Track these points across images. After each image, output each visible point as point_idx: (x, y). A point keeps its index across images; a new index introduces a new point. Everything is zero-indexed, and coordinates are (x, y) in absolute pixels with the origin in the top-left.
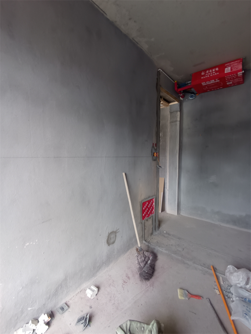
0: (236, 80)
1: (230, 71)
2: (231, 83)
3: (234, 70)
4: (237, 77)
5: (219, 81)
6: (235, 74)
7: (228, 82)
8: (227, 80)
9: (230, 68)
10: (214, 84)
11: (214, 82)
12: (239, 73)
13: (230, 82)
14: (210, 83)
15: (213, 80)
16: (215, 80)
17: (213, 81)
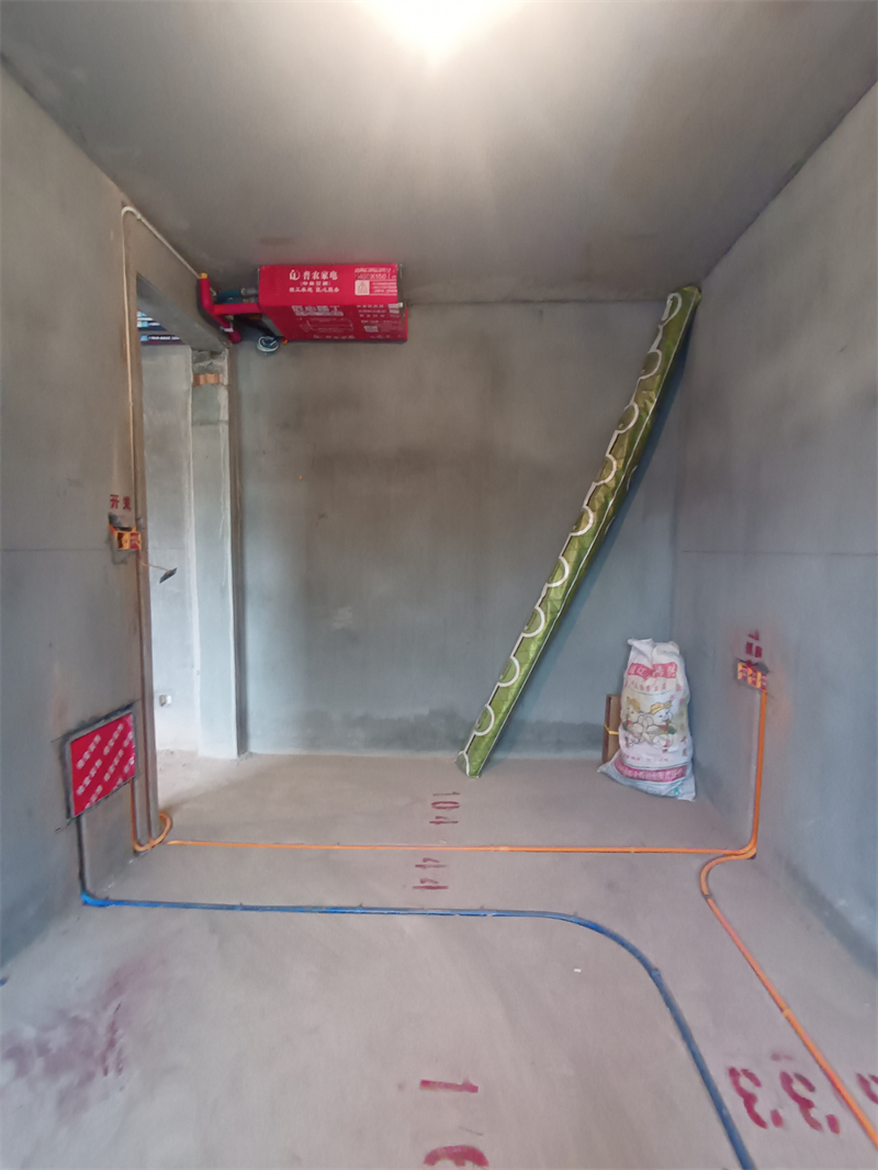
0: (388, 326)
1: (368, 294)
2: (375, 329)
3: (378, 292)
4: (388, 316)
5: (342, 314)
6: (382, 306)
7: (366, 324)
8: (362, 318)
9: (367, 283)
10: (327, 320)
11: (329, 314)
12: (390, 306)
13: (374, 325)
14: (318, 314)
15: (325, 308)
16: (331, 310)
17: (323, 311)
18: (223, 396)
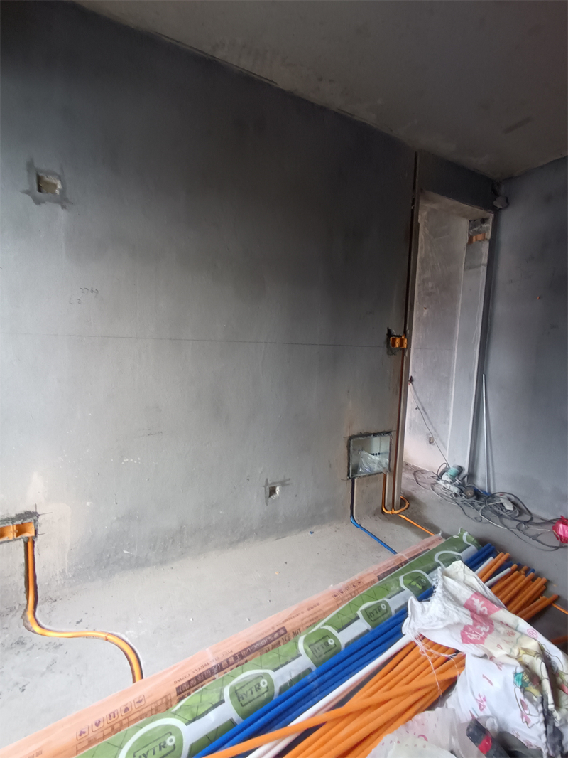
18: (485, 248)
